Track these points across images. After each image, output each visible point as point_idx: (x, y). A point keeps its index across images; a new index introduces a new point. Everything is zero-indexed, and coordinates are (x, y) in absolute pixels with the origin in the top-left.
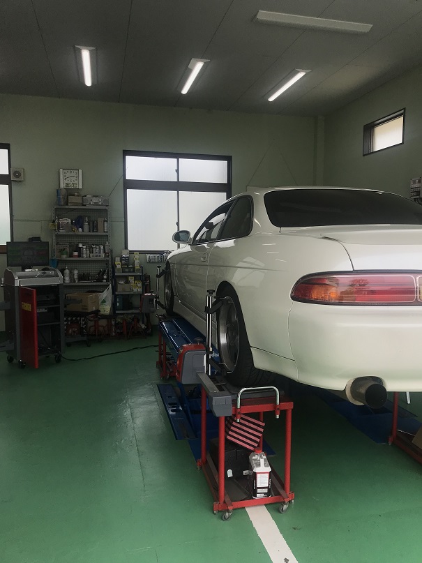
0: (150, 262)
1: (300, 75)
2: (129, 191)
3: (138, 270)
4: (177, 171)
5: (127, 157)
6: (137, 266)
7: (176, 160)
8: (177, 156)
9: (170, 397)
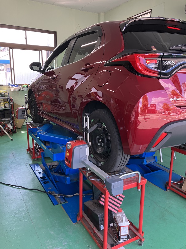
3: (7, 96)
4: (26, 38)
7: (24, 31)
8: (25, 29)
9: (40, 173)
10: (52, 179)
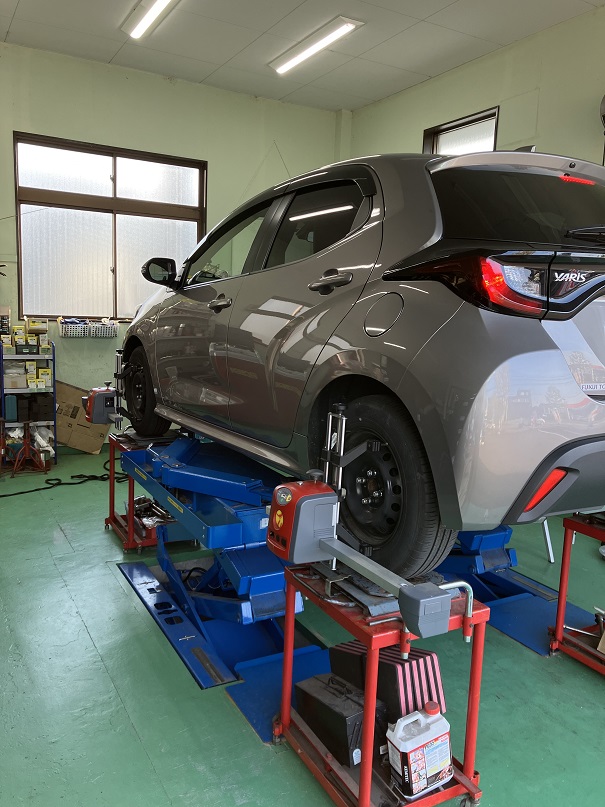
0: (65, 336)
1: (346, 29)
2: (23, 207)
3: (46, 351)
4: (114, 179)
5: (19, 144)
6: (44, 345)
7: (109, 160)
8: (114, 152)
9: (151, 591)
10: (190, 609)
